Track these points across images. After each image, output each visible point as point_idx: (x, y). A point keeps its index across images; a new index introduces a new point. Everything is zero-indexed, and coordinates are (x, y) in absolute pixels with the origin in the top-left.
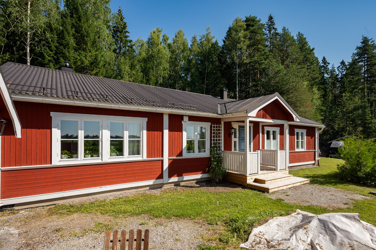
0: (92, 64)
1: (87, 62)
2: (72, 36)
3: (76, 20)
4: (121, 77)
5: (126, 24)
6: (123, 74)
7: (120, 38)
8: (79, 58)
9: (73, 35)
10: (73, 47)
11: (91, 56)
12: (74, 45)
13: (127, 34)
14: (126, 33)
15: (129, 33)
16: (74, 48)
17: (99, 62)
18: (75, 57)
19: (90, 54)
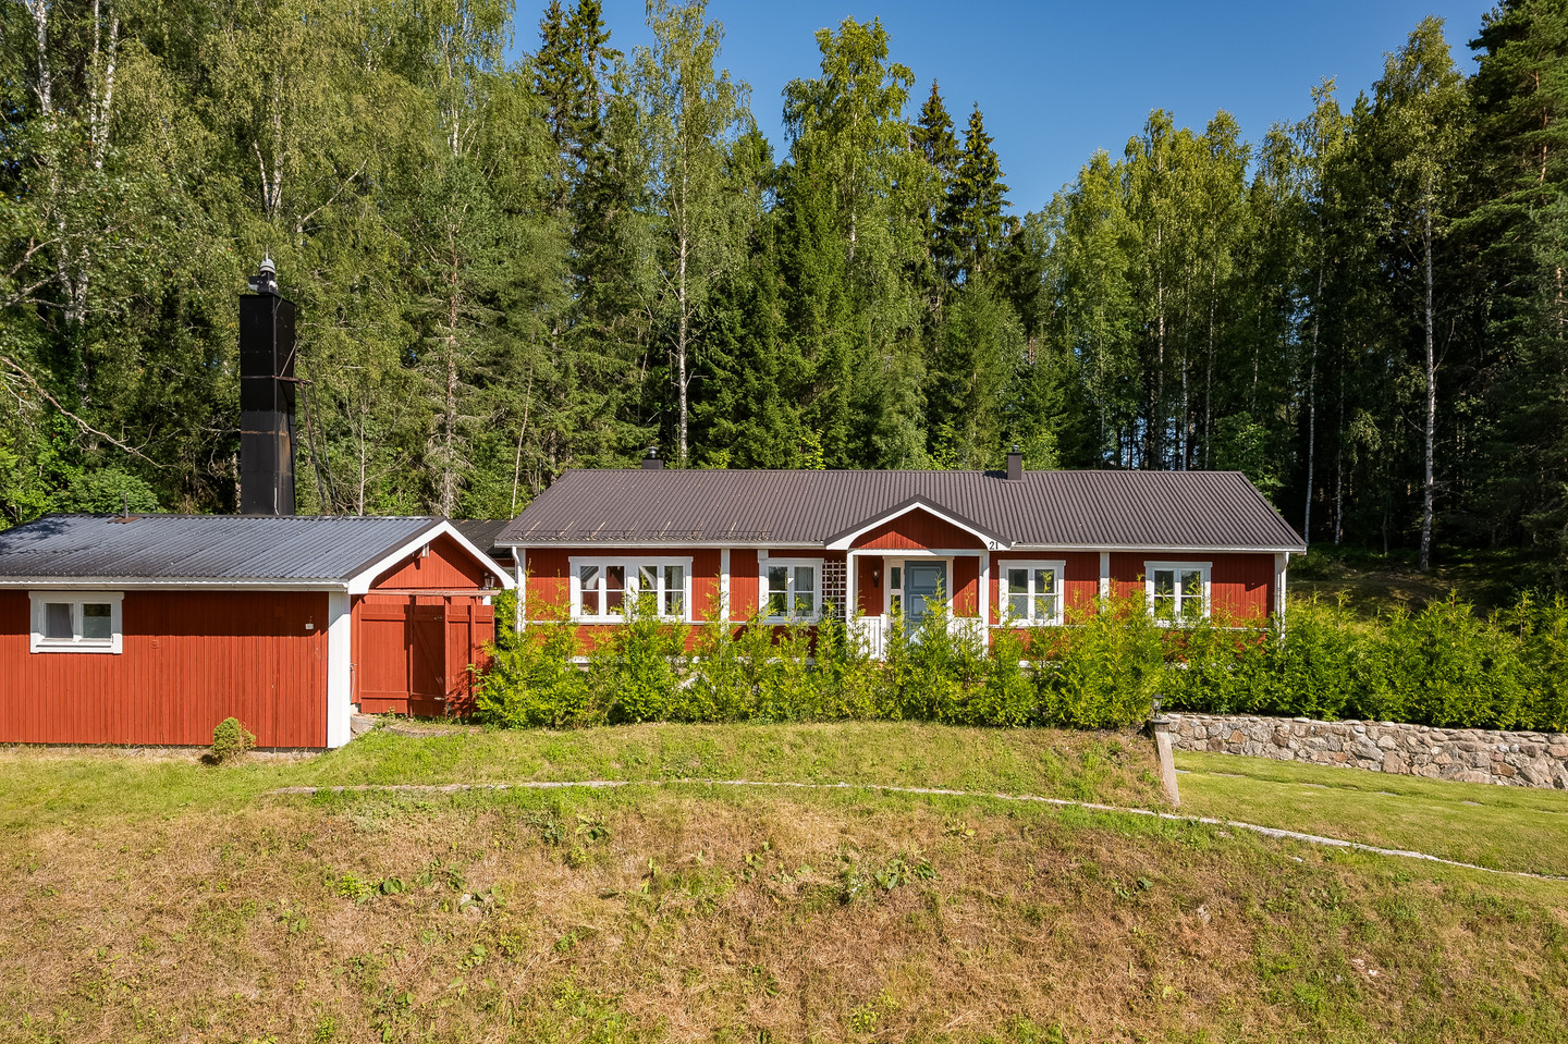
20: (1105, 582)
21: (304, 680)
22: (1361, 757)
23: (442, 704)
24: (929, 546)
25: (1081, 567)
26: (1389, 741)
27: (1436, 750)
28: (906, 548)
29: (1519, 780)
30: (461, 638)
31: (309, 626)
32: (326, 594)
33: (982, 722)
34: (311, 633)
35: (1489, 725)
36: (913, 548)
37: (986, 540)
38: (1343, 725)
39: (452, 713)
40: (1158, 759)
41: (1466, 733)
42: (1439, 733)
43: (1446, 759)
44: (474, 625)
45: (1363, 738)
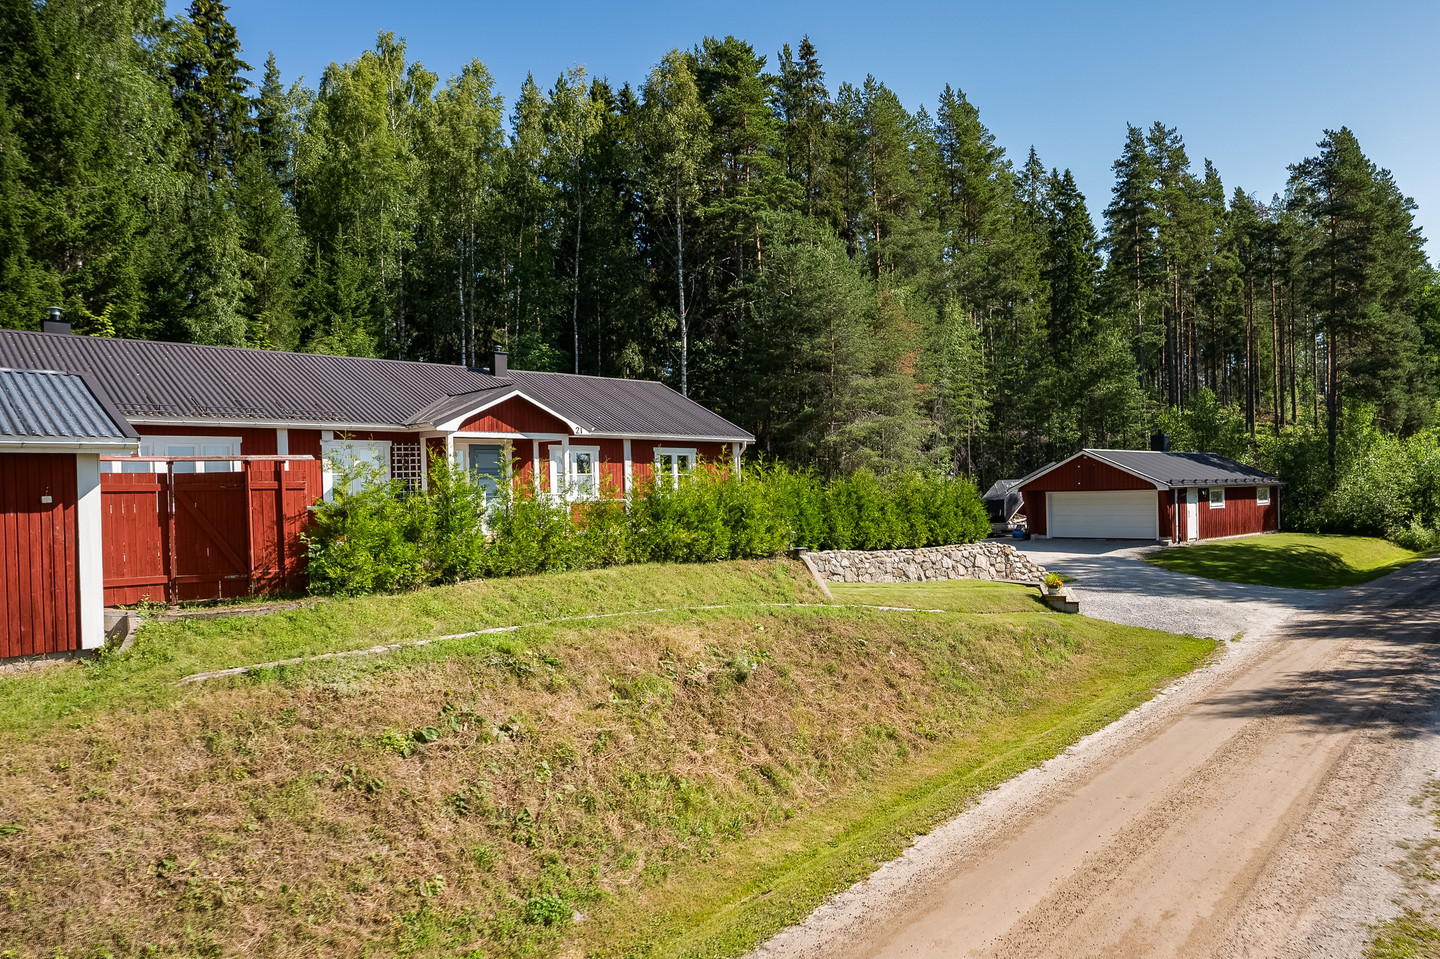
0: (91, 228)
1: (74, 225)
2: (13, 131)
3: (25, 72)
4: (210, 275)
5: (232, 35)
6: (219, 266)
7: (210, 94)
8: (44, 210)
9: (18, 128)
10: (20, 171)
11: (92, 196)
12: (24, 165)
13: (241, 73)
14: (234, 70)
15: (248, 69)
16: (21, 178)
17: (125, 225)
18: (27, 208)
19: (85, 191)
20: (628, 463)
21: (37, 569)
22: (834, 574)
23: (248, 581)
24: (521, 430)
25: (611, 451)
26: (846, 562)
27: (867, 565)
28: (501, 431)
29: (905, 578)
30: (266, 508)
31: (47, 499)
32: (73, 457)
33: (700, 559)
34: (50, 507)
35: (888, 547)
36: (507, 431)
37: (573, 425)
38: (824, 554)
39: (257, 591)
40: (811, 572)
41: (879, 553)
42: (867, 554)
43: (872, 570)
44: (284, 492)
45: (834, 561)
